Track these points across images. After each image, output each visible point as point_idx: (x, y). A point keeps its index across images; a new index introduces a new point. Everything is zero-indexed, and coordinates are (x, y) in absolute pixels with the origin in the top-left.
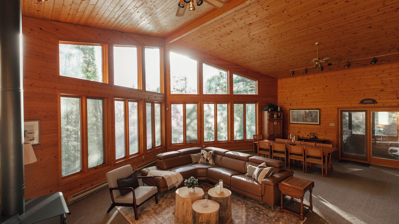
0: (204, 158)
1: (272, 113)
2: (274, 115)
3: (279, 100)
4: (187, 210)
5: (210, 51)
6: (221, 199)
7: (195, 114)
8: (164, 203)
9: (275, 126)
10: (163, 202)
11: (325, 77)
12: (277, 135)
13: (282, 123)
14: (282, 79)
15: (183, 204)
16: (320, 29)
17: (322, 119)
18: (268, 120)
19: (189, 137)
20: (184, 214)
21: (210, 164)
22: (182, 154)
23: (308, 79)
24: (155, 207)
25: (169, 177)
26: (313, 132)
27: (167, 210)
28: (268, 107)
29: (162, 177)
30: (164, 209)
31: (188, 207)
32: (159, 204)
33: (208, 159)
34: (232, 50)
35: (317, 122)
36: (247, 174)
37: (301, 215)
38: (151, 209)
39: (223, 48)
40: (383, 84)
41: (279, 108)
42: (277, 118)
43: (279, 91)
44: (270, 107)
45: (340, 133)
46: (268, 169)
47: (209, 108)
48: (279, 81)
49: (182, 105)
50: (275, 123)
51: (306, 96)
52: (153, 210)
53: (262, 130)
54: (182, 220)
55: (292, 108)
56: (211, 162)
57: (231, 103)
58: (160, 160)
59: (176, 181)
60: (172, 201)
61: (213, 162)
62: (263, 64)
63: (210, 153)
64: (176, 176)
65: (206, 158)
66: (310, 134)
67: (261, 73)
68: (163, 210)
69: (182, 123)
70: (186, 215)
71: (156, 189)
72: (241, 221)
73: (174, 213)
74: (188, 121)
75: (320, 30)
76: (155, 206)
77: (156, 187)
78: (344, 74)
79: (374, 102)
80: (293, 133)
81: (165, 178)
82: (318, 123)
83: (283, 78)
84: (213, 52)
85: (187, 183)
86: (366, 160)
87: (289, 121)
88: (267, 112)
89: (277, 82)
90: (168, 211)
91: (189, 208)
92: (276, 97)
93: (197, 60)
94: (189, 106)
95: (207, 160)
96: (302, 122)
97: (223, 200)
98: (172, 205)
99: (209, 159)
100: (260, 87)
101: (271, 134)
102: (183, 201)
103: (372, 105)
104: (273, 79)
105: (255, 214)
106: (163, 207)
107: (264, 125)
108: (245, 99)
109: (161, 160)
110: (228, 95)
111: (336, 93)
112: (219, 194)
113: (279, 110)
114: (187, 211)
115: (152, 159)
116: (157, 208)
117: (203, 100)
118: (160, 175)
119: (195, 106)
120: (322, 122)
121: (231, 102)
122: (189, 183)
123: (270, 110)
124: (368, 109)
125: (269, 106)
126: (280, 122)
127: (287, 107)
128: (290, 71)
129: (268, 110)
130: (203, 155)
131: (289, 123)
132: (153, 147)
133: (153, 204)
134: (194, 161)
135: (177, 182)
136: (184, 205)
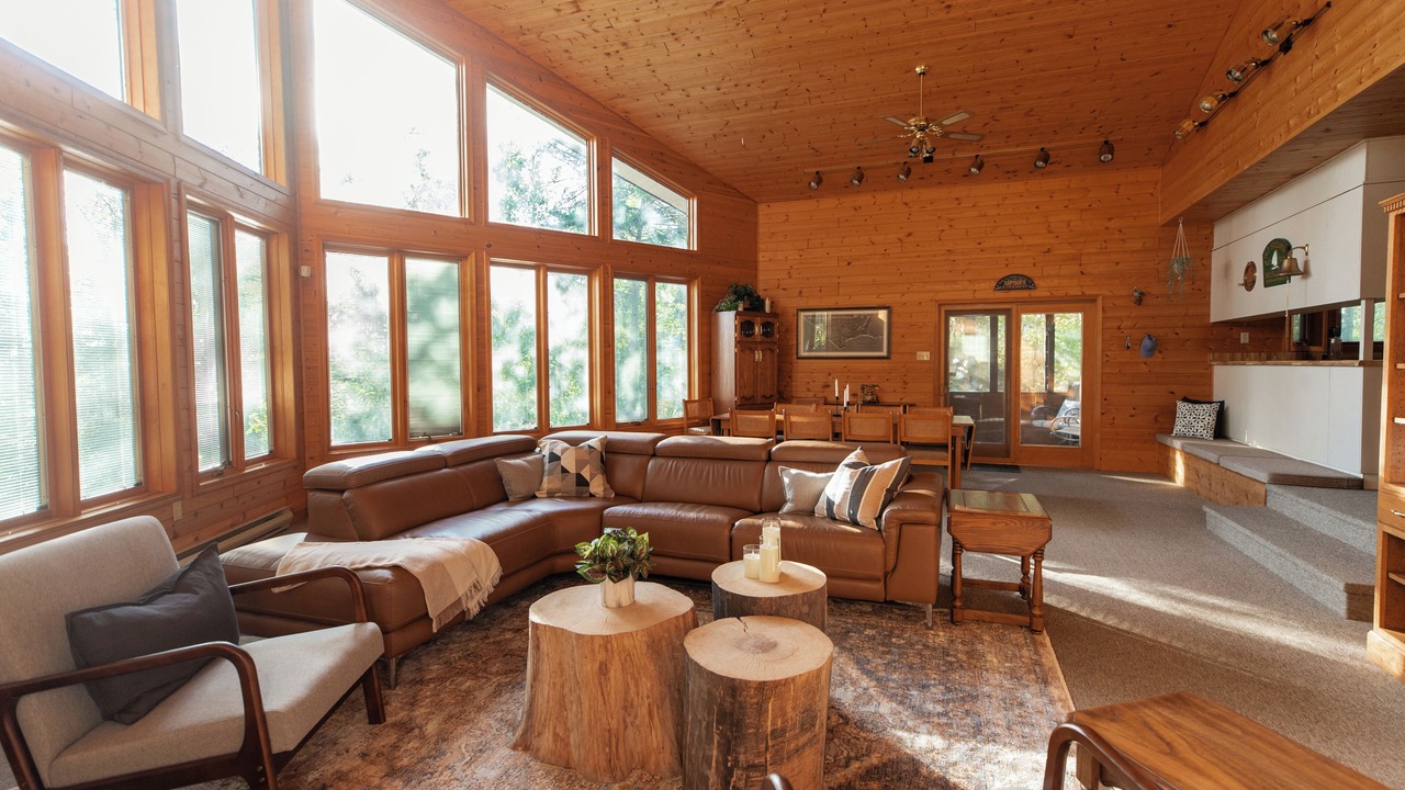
0: (564, 470)
1: (747, 318)
2: (753, 329)
3: (761, 277)
4: (625, 700)
5: (522, 31)
6: (804, 603)
7: (448, 311)
8: (422, 710)
9: (756, 364)
10: (412, 704)
11: (906, 204)
12: (764, 396)
13: (776, 356)
14: (771, 205)
15: (603, 670)
16: (946, 10)
17: (893, 340)
18: (738, 342)
19: (424, 413)
20: (614, 724)
21: (592, 496)
22: (450, 463)
23: (855, 209)
24: (376, 744)
25: (437, 567)
26: (869, 382)
27: (463, 743)
28: (733, 298)
29: (395, 568)
30: (445, 740)
31: (632, 683)
32: (389, 720)
33: (586, 473)
34: (624, 44)
35: (882, 350)
36: (787, 507)
37: (1035, 616)
38: (359, 762)
39: (584, 28)
40: (1050, 232)
41: (767, 302)
42: (763, 338)
43: (761, 246)
44: (740, 298)
45: (942, 382)
46: (894, 466)
47: (510, 287)
48: (762, 209)
49: (384, 261)
50: (758, 356)
51: (849, 264)
52: (372, 763)
53: (710, 382)
54: (603, 764)
55: (802, 303)
56: (597, 486)
57: (606, 273)
58: (334, 497)
59: (469, 583)
60: (464, 687)
61: (608, 486)
62: (726, 130)
63: (590, 447)
64: (465, 559)
65: (572, 469)
66: (863, 389)
67: (709, 170)
68: (444, 746)
69: (383, 347)
70: (626, 727)
71: (374, 633)
72: (860, 690)
73: (524, 745)
74: (416, 335)
75: (948, 13)
76: (375, 736)
77: (372, 626)
78: (957, 199)
79: (1029, 284)
80: (809, 390)
81: (415, 570)
82: (884, 353)
83: (778, 201)
84: (534, 36)
85: (599, 558)
86: (1007, 453)
87: (794, 351)
88: (733, 313)
89: (756, 215)
90: (472, 741)
91: (637, 685)
92: (753, 265)
93: (457, 62)
94: (424, 271)
95: (581, 481)
96: (837, 351)
97: (810, 606)
98: (480, 709)
99: (587, 476)
100: (707, 223)
101: (747, 393)
102: (601, 656)
103: (1025, 294)
104: (744, 200)
105: (884, 653)
106: (431, 728)
107: (718, 363)
108: (652, 264)
109: (342, 492)
110: (590, 238)
111: (934, 256)
112: (776, 583)
113: (767, 309)
114: (625, 708)
115: (229, 522)
116: (395, 747)
117: (489, 246)
118: (377, 560)
119: (448, 268)
120: (894, 348)
121: (606, 268)
122: (613, 558)
123: (740, 309)
124: (1014, 307)
125: (735, 293)
126: (772, 351)
127: (789, 303)
128: (806, 171)
129: (736, 308)
130: (554, 458)
131: (795, 357)
132: (227, 463)
133: (355, 733)
134: (514, 487)
135: (476, 587)
136: (612, 674)
